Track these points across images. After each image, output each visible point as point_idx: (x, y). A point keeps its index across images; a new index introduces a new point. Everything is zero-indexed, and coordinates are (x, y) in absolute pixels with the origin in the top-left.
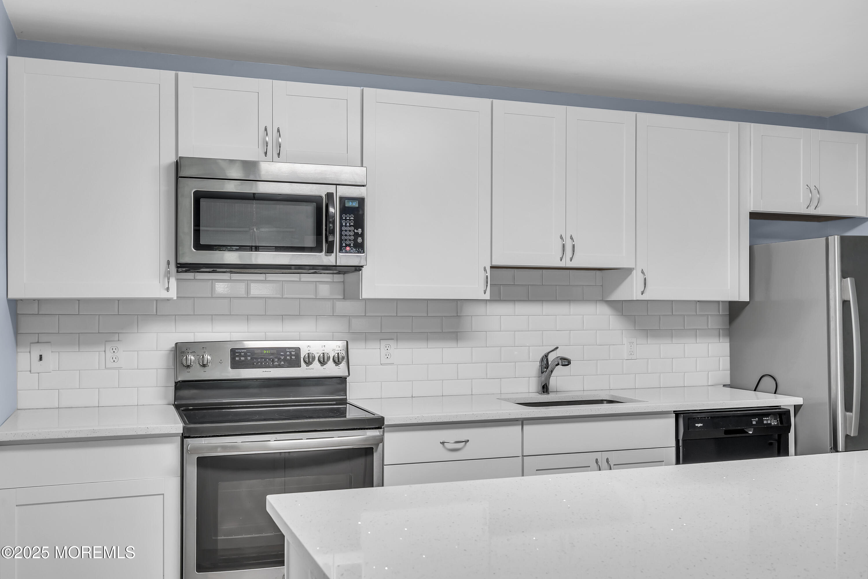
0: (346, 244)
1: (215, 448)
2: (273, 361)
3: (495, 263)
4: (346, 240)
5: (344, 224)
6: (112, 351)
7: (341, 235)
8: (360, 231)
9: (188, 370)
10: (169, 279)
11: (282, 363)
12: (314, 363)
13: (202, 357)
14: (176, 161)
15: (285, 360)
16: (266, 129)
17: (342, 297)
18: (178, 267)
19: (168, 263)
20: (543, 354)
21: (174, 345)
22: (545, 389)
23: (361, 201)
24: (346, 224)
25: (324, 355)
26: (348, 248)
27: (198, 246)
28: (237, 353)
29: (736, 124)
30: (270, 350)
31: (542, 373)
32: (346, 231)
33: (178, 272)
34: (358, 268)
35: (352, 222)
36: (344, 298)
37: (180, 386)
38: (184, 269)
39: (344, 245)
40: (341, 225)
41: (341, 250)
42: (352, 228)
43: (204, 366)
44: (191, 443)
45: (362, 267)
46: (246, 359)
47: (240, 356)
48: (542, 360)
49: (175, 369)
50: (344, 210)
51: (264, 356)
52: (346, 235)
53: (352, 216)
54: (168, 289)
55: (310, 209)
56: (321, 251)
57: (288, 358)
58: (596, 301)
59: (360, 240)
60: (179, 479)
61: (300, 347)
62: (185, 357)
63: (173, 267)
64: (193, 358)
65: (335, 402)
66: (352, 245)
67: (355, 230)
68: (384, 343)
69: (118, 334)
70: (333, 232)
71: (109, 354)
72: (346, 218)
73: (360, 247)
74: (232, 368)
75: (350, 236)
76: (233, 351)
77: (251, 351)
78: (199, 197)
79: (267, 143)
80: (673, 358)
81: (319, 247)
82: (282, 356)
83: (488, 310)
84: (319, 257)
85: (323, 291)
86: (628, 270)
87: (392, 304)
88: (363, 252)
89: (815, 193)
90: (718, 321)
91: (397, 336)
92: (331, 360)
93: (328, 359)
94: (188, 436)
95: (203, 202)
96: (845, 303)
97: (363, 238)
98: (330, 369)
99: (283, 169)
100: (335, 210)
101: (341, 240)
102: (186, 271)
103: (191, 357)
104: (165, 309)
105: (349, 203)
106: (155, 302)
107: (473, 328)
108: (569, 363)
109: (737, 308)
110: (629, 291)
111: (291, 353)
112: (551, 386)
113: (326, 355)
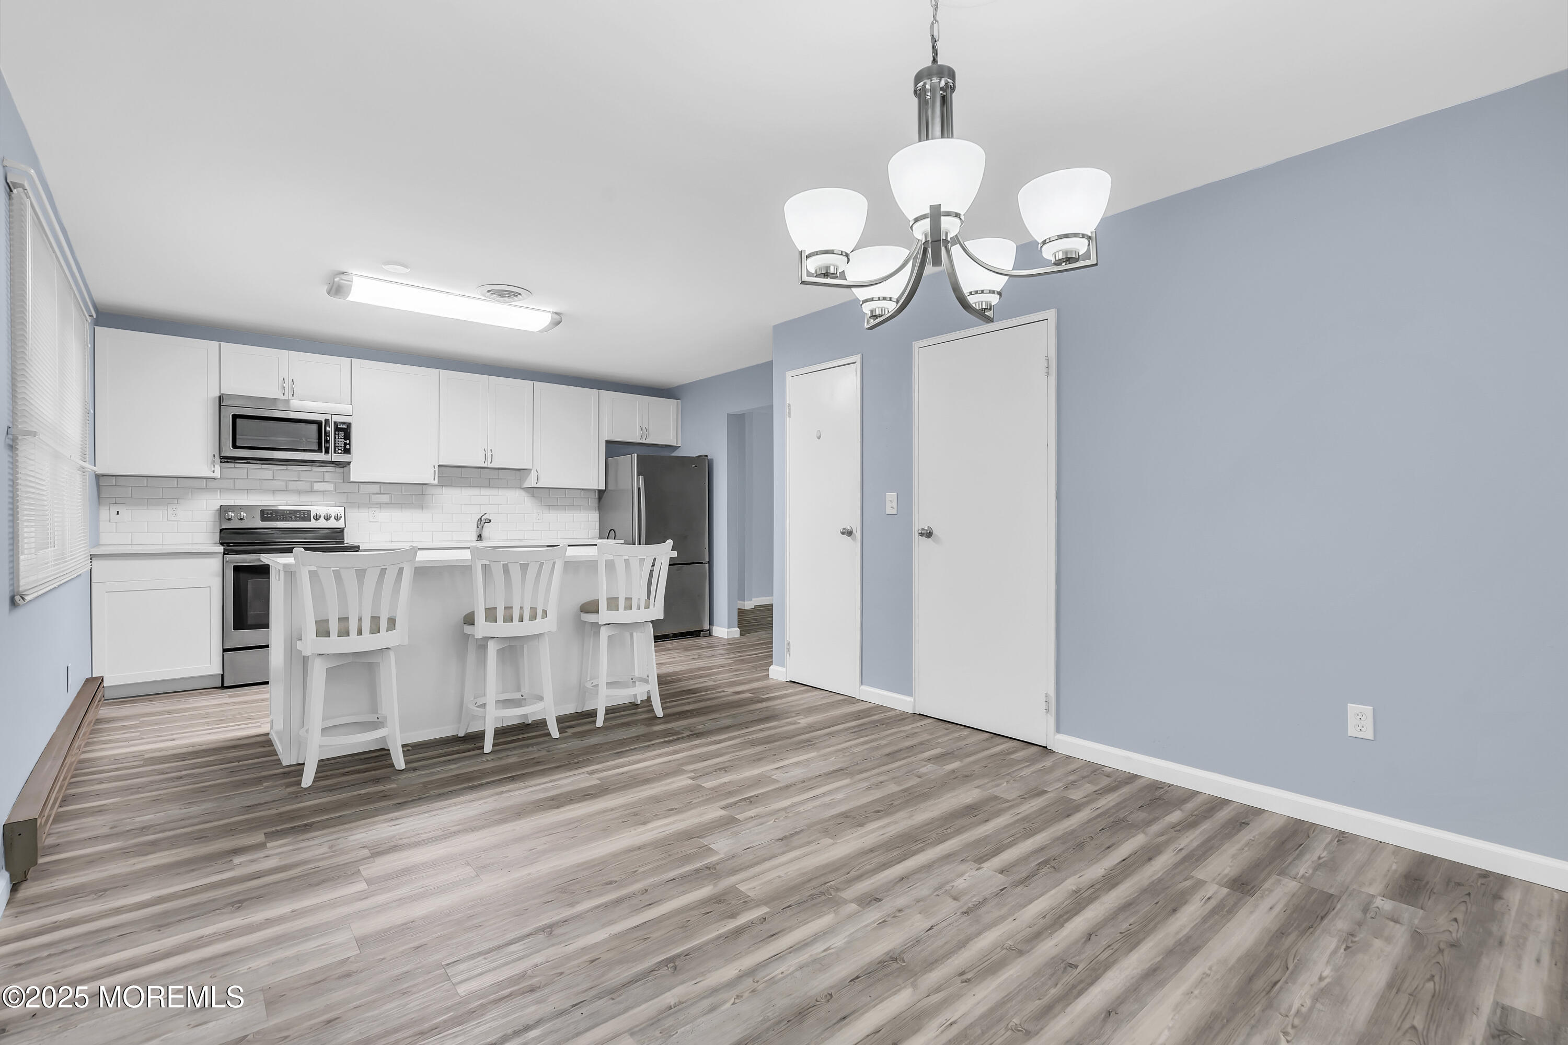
1: (245, 561)
2: (291, 518)
3: (441, 463)
4: (338, 447)
6: (173, 510)
7: (335, 443)
8: (348, 442)
9: (230, 522)
10: (214, 465)
11: (298, 519)
12: (321, 519)
13: (239, 514)
14: (219, 395)
15: (299, 517)
16: (283, 380)
18: (221, 459)
19: (214, 456)
20: (480, 517)
21: (219, 507)
22: (480, 536)
23: (349, 425)
24: (338, 437)
26: (340, 451)
27: (235, 446)
28: (266, 512)
30: (289, 511)
31: (478, 528)
32: (338, 442)
33: (221, 462)
34: (349, 463)
35: (343, 436)
36: (343, 482)
37: (223, 531)
38: (226, 460)
39: (337, 449)
40: (335, 438)
41: (335, 453)
42: (343, 440)
43: (241, 519)
44: (228, 557)
45: (350, 462)
46: (272, 516)
47: (268, 514)
48: (478, 521)
49: (219, 522)
50: (337, 429)
51: (285, 514)
52: (338, 444)
53: (343, 433)
54: (214, 471)
55: (315, 427)
56: (322, 452)
57: (302, 516)
58: (516, 488)
59: (348, 447)
60: (221, 578)
61: (310, 510)
62: (227, 515)
63: (218, 459)
64: (233, 515)
65: (336, 543)
66: (342, 450)
67: (345, 441)
68: (371, 509)
69: (176, 500)
70: (327, 442)
71: (170, 512)
72: (338, 434)
73: (347, 451)
74: (261, 521)
75: (341, 444)
76: (263, 511)
77: (276, 511)
78: (235, 417)
79: (284, 387)
80: (566, 522)
81: (319, 450)
82: (298, 514)
83: (438, 490)
84: (321, 456)
85: (328, 477)
86: (530, 470)
87: (377, 486)
88: (350, 454)
89: (645, 431)
90: (594, 501)
91: (381, 505)
92: (333, 517)
93: (330, 517)
94: (227, 554)
95: (238, 420)
96: (639, 489)
97: (350, 446)
98: (332, 523)
99: (295, 403)
100: (331, 429)
101: (335, 446)
102: (228, 462)
103: (231, 514)
104: (212, 484)
105: (340, 425)
106: (205, 480)
107: (434, 502)
108: (490, 521)
109: (601, 493)
110: (531, 482)
111: (304, 513)
112: (483, 536)
113: (328, 514)
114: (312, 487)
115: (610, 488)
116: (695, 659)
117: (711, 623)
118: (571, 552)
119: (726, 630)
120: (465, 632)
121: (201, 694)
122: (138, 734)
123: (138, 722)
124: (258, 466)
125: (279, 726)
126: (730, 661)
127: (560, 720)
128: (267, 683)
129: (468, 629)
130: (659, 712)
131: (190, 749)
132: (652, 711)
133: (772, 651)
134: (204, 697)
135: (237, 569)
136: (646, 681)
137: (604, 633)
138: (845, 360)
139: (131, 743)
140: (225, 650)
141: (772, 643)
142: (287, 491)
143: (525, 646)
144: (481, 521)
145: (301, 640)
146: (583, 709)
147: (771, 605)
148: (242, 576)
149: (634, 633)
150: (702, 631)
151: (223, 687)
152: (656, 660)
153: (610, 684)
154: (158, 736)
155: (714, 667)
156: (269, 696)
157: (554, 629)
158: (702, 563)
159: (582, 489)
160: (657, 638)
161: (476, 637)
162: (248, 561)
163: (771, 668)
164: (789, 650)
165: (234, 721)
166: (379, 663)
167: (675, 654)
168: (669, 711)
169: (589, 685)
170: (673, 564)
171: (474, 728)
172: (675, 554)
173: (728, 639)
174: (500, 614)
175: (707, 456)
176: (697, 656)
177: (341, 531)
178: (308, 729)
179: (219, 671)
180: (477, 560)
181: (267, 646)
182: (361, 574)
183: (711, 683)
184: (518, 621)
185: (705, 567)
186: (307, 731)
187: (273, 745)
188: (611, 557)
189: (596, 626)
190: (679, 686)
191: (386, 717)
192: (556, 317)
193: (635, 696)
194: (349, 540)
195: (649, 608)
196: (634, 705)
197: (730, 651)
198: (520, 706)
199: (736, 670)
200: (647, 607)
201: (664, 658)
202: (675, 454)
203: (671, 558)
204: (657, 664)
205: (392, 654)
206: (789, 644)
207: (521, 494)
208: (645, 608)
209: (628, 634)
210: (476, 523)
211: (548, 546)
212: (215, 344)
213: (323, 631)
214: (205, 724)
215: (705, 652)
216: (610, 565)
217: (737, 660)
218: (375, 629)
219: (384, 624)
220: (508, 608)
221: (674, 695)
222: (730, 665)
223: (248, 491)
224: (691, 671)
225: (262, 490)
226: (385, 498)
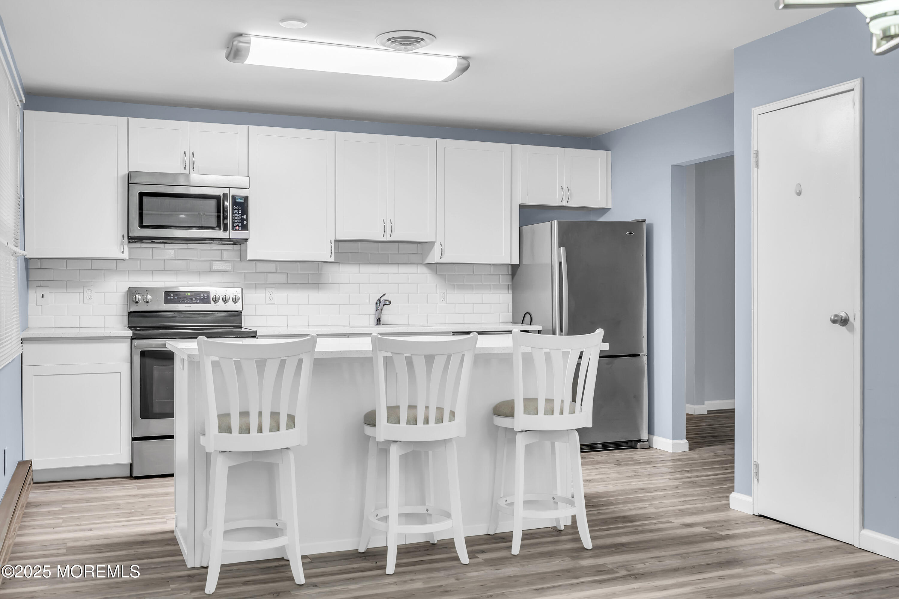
0: (236, 225)
1: (151, 346)
2: (192, 300)
3: (338, 237)
4: (236, 222)
5: (235, 213)
6: (88, 293)
7: (233, 219)
8: (245, 217)
9: (137, 304)
10: (123, 246)
11: (198, 301)
12: (220, 302)
13: (145, 296)
14: (128, 173)
15: (200, 299)
16: (185, 153)
17: (239, 260)
18: (129, 239)
19: (123, 236)
20: (377, 299)
21: (128, 289)
22: (379, 321)
23: (246, 198)
24: (236, 212)
25: (225, 297)
26: (237, 228)
27: (142, 226)
28: (169, 294)
29: (509, 145)
30: (190, 293)
31: (377, 310)
32: (236, 217)
33: (129, 242)
34: (246, 240)
35: (240, 211)
36: (240, 261)
37: (131, 314)
38: (133, 240)
39: (235, 225)
40: (233, 213)
41: (233, 229)
42: (240, 215)
43: (147, 302)
44: (136, 342)
45: (248, 239)
46: (174, 298)
47: (170, 296)
48: (377, 303)
49: (128, 304)
50: (235, 204)
51: (186, 296)
52: (236, 219)
53: (240, 208)
54: (123, 252)
55: (213, 202)
56: (220, 229)
57: (202, 298)
58: (418, 264)
59: (245, 222)
60: (130, 364)
61: (210, 291)
62: (134, 297)
63: (126, 240)
64: (140, 297)
65: (233, 327)
66: (240, 226)
67: (242, 216)
68: (268, 290)
69: (91, 282)
70: (226, 217)
71: (86, 294)
72: (236, 208)
73: (244, 227)
74: (165, 304)
75: (239, 220)
76: (166, 293)
77: (178, 293)
78: (141, 195)
79: (185, 161)
80: (473, 304)
81: (218, 226)
82: (198, 296)
83: (334, 269)
84: (219, 234)
85: (226, 255)
86: (433, 243)
87: (273, 265)
88: (247, 230)
89: (566, 190)
90: (506, 279)
91: (277, 286)
92: (231, 299)
93: (229, 299)
94: (135, 339)
95: (145, 199)
96: (560, 263)
97: (247, 222)
98: (231, 306)
99: (195, 178)
100: (229, 204)
101: (233, 222)
102: (135, 242)
103: (139, 297)
104: (121, 265)
105: (238, 200)
106: (115, 261)
107: (330, 281)
108: (390, 303)
109: (515, 269)
110: (434, 257)
111: (204, 295)
112: (382, 320)
113: (227, 296)
114: (211, 266)
115: (525, 262)
116: (631, 477)
117: (651, 431)
118: (484, 342)
119: (670, 441)
120: (365, 433)
121: (113, 484)
122: (61, 521)
123: (61, 509)
124: (162, 246)
125: (183, 524)
126: (676, 483)
127: (470, 542)
128: (172, 475)
129: (368, 430)
130: (588, 543)
131: (105, 541)
132: (578, 540)
133: (733, 473)
134: (116, 487)
135: (143, 354)
136: (570, 501)
137: (521, 441)
138: (837, 88)
139: (55, 529)
140: (134, 439)
141: (733, 461)
142: (187, 271)
143: (430, 453)
144: (380, 302)
145: (204, 434)
146: (495, 530)
147: (732, 411)
148: (148, 361)
149: (556, 443)
150: (640, 441)
151: (132, 477)
152: (583, 476)
153: (528, 503)
154: (78, 525)
155: (655, 490)
156: (174, 490)
157: (463, 434)
158: (639, 355)
159: (493, 264)
160: (586, 448)
161: (377, 440)
162: (153, 346)
163: (733, 495)
164: (757, 473)
165: (142, 515)
166: (278, 464)
167: (605, 469)
168: (599, 542)
169: (502, 503)
170: (603, 356)
171: (376, 543)
172: (606, 347)
173: (672, 453)
174: (404, 414)
175: (644, 221)
176: (633, 474)
177: (237, 315)
178: (211, 530)
179: (127, 460)
180: (378, 352)
181: (172, 437)
182: (261, 365)
183: (653, 510)
184: (423, 424)
185: (642, 361)
186: (210, 533)
187: (177, 544)
188: (528, 350)
189: (511, 433)
190: (611, 510)
191: (286, 524)
192: (463, 61)
193: (557, 520)
194: (247, 324)
195: (574, 413)
196: (556, 531)
197: (676, 469)
198: (425, 522)
199: (685, 495)
200: (572, 411)
201: (593, 474)
202: (603, 219)
203: (600, 351)
204: (584, 481)
205: (291, 455)
206: (757, 466)
207: (423, 271)
208: (569, 413)
209: (548, 444)
210: (374, 306)
211: (454, 333)
212: (122, 120)
213: (225, 428)
214: (118, 515)
215: (644, 469)
216: (528, 359)
217: (685, 482)
218: (275, 428)
219: (283, 421)
220: (412, 407)
221: (605, 522)
222: (677, 487)
223: (153, 272)
224: (626, 492)
225: (165, 271)
226: (281, 278)
